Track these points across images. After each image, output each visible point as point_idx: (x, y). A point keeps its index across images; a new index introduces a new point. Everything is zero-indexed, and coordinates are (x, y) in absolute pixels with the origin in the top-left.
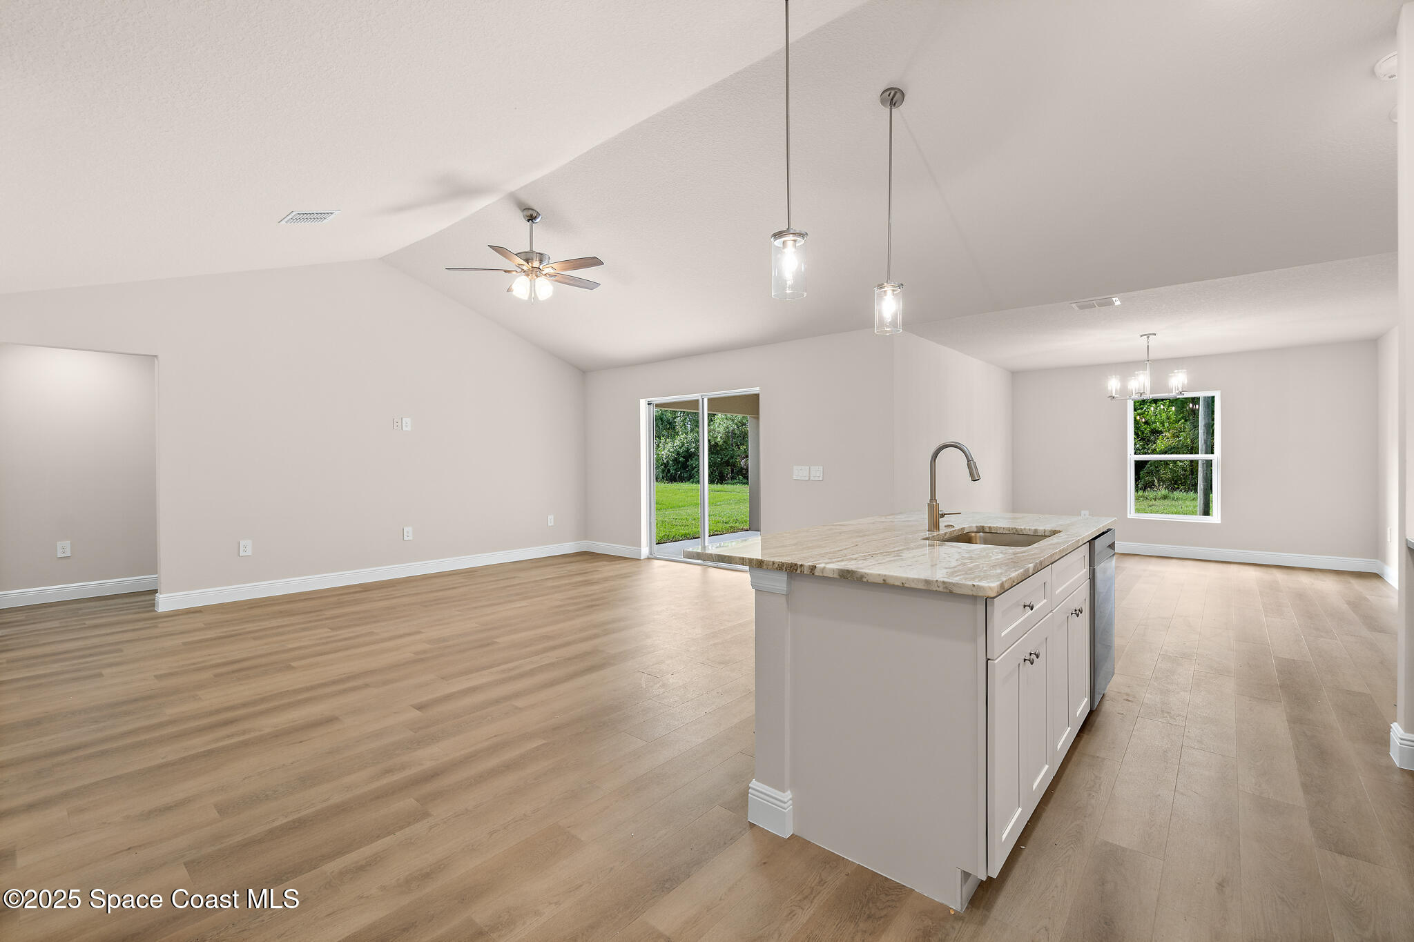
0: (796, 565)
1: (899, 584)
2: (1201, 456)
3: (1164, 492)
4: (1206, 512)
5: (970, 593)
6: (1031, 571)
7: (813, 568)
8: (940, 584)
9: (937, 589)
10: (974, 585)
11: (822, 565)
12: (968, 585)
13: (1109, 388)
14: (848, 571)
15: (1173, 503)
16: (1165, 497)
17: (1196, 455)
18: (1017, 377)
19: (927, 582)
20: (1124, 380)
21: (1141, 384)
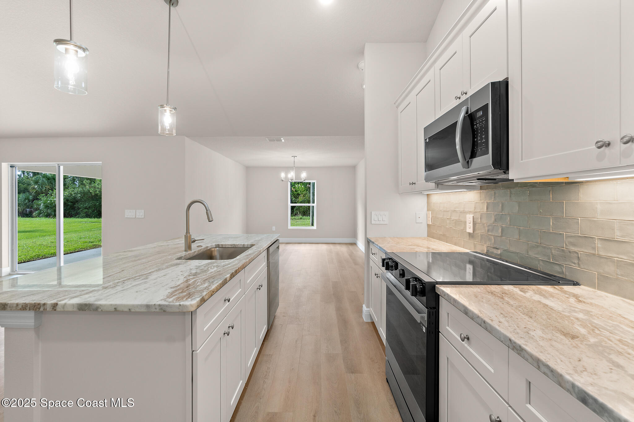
0: (39, 304)
1: (126, 310)
2: (311, 205)
3: (301, 216)
4: (313, 225)
5: (178, 311)
6: (228, 279)
7: (55, 306)
8: (157, 307)
9: (155, 310)
10: (180, 305)
11: (63, 302)
12: (176, 305)
13: (281, 177)
14: (86, 305)
15: (303, 220)
16: (301, 219)
17: (309, 204)
18: (249, 169)
19: (148, 306)
20: (286, 174)
21: (292, 175)
